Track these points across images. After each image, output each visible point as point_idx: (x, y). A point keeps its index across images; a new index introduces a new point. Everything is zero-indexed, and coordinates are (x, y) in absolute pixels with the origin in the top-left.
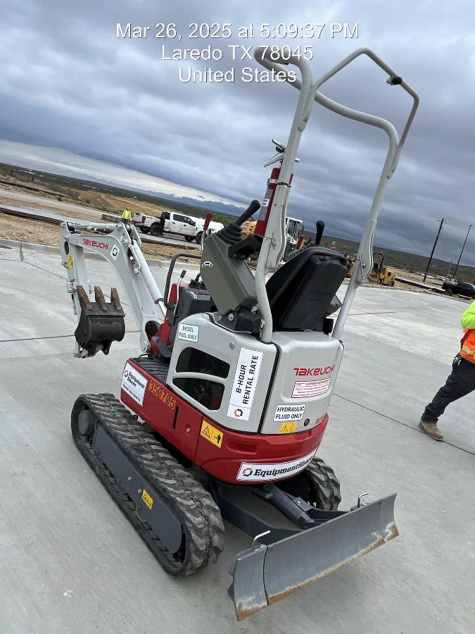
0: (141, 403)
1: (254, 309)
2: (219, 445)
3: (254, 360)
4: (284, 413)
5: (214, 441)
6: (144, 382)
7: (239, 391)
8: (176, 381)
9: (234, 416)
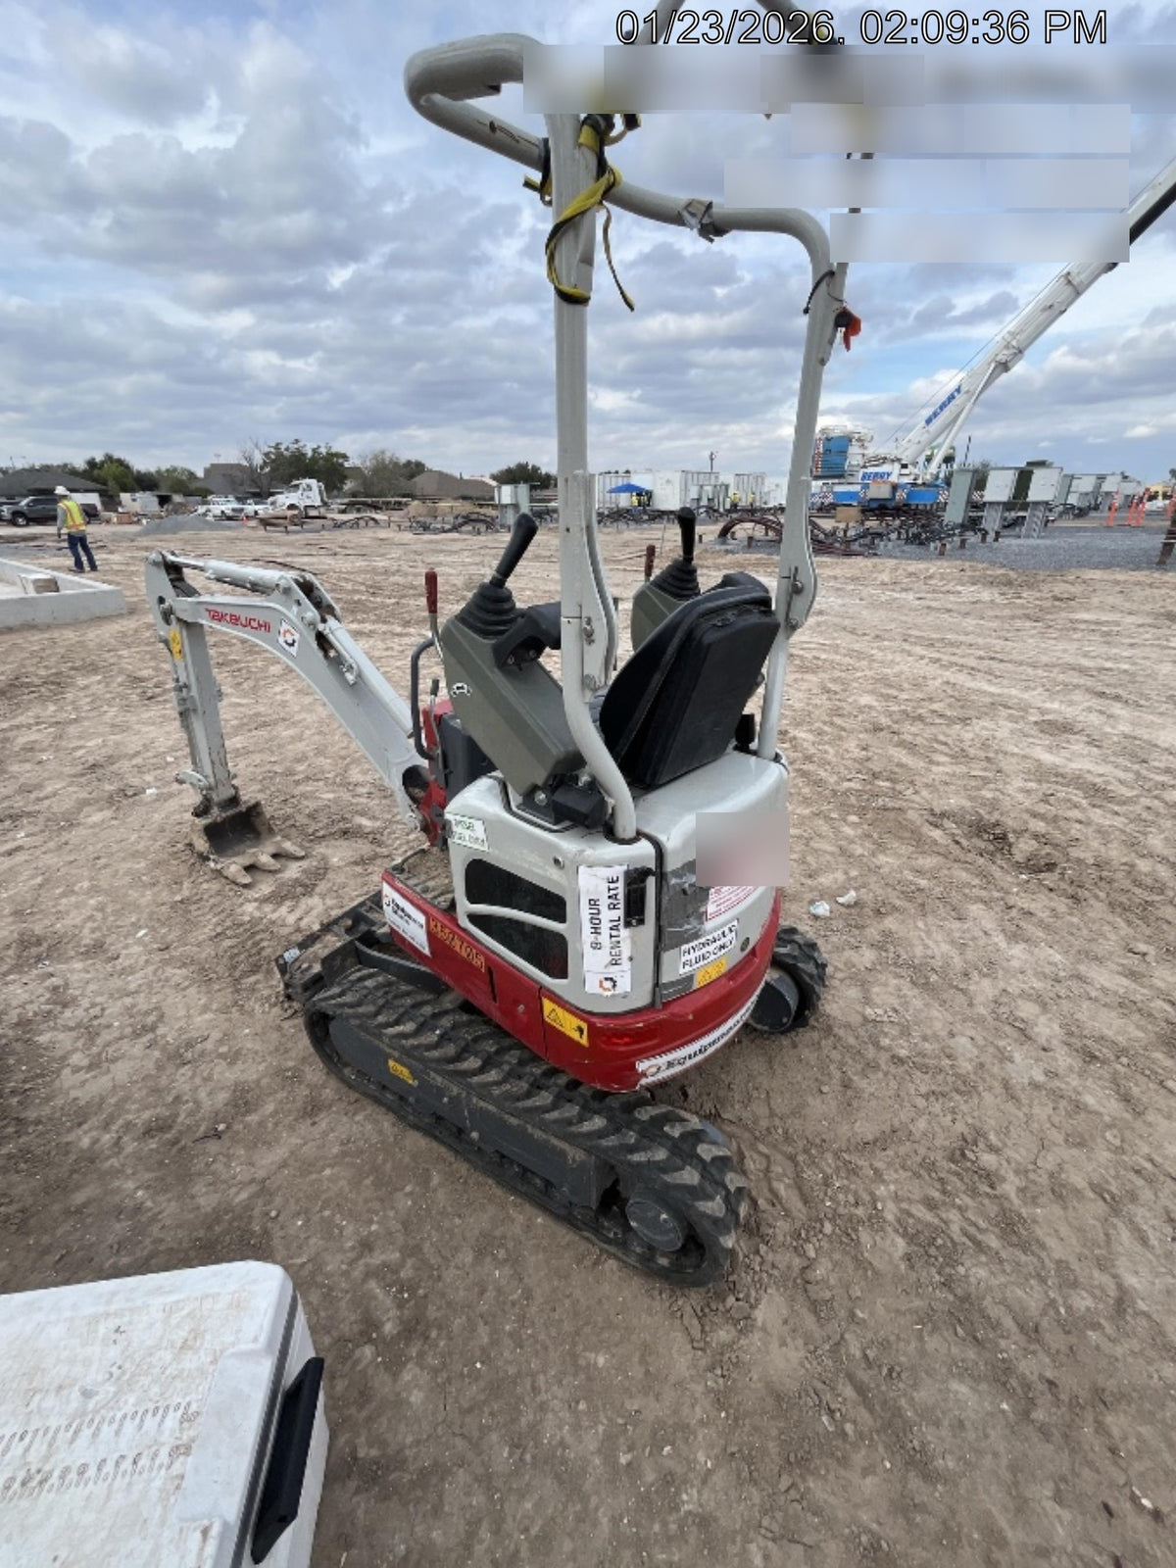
0: (427, 951)
1: (584, 779)
2: (584, 1041)
3: (612, 886)
4: (698, 953)
5: (575, 1036)
6: (422, 919)
7: (596, 946)
8: (474, 918)
9: (600, 991)
